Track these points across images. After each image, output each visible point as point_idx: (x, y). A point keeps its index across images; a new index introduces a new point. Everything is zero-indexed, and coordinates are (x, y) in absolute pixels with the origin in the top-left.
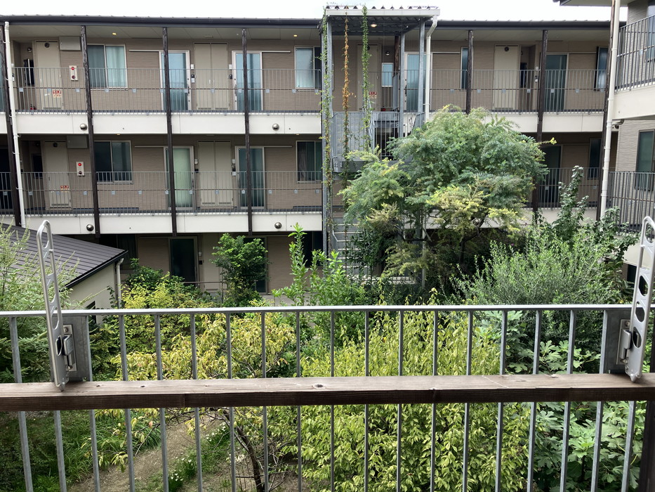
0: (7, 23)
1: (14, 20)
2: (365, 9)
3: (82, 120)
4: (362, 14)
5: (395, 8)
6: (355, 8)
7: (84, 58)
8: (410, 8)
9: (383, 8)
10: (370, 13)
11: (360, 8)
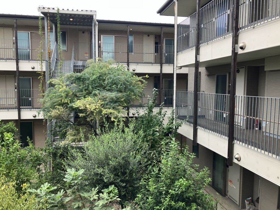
2: (58, 9)
4: (57, 12)
5: (74, 10)
6: (53, 9)
8: (82, 10)
9: (68, 10)
10: (61, 12)
11: (56, 9)
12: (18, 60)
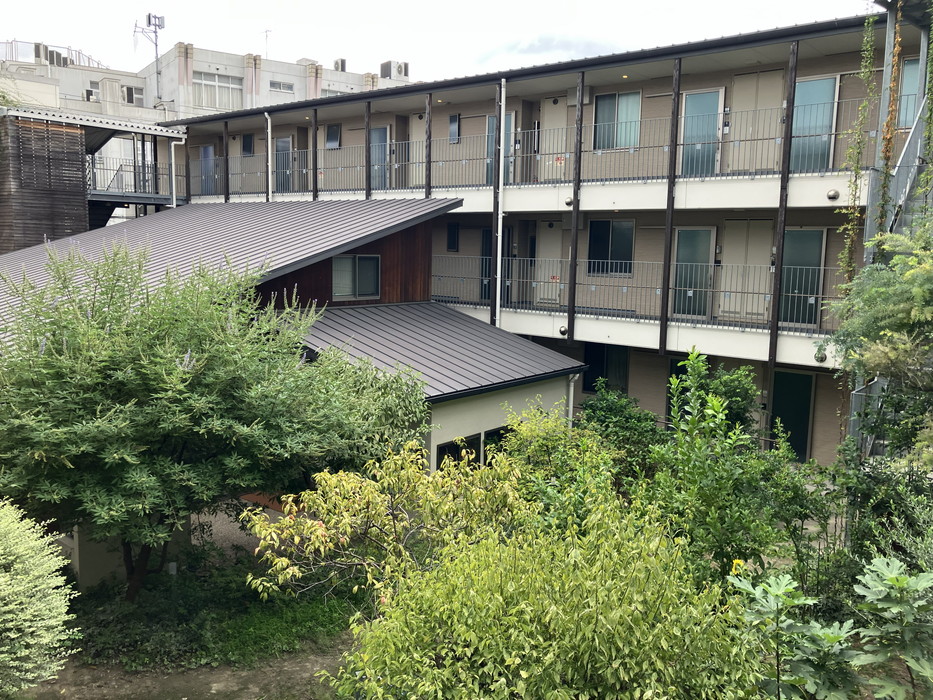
0: (503, 80)
1: (511, 76)
3: (567, 192)
7: (578, 113)
12: (789, 172)
